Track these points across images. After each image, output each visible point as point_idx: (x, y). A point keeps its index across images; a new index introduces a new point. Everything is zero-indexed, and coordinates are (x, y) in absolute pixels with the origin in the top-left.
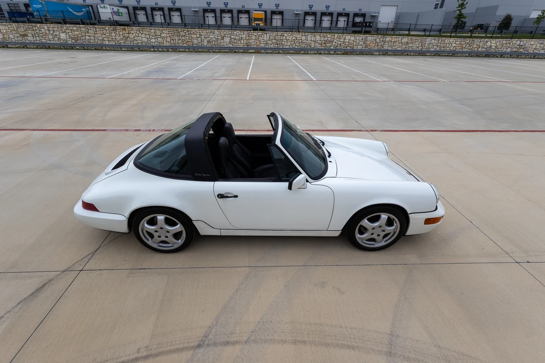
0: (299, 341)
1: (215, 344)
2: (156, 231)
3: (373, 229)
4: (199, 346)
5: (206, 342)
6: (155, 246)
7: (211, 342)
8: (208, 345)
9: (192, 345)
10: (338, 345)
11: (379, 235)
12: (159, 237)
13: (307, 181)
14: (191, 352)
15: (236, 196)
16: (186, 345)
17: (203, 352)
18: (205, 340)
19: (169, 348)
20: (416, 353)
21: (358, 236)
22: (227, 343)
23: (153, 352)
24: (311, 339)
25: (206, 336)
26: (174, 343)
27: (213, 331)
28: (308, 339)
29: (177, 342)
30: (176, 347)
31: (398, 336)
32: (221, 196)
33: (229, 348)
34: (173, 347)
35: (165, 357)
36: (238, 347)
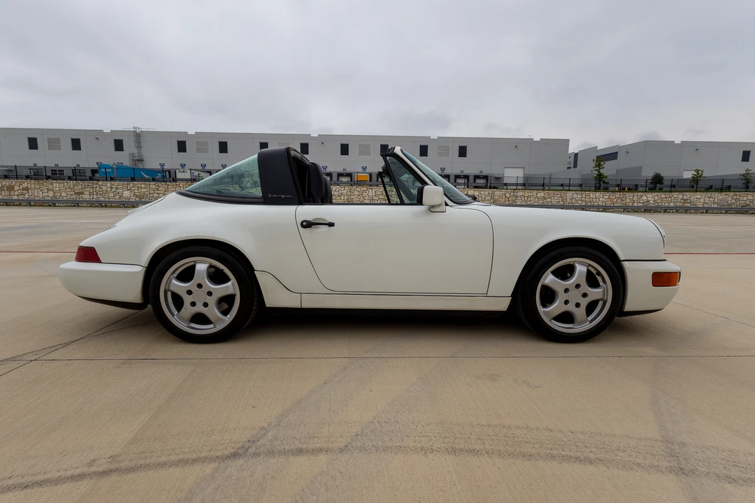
0: (462, 450)
1: (271, 453)
2: (189, 292)
3: (566, 290)
4: (235, 455)
5: (252, 450)
6: (183, 326)
7: (262, 449)
8: (255, 455)
9: (219, 454)
10: (553, 457)
11: (578, 305)
12: (193, 304)
13: (446, 205)
14: (213, 465)
15: (331, 225)
16: (203, 454)
17: (242, 465)
18: (249, 447)
19: (163, 459)
20: (742, 469)
21: (541, 309)
22: (300, 452)
23: (124, 465)
24: (488, 447)
25: (254, 441)
26: (177, 451)
27: (270, 435)
28: (481, 447)
29: (186, 450)
30: (181, 457)
31: (683, 443)
32: (307, 225)
33: (303, 460)
34: (173, 458)
35: (150, 472)
36: (323, 458)
